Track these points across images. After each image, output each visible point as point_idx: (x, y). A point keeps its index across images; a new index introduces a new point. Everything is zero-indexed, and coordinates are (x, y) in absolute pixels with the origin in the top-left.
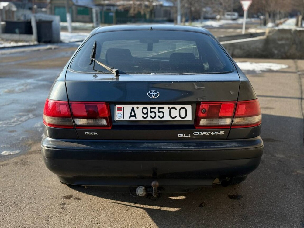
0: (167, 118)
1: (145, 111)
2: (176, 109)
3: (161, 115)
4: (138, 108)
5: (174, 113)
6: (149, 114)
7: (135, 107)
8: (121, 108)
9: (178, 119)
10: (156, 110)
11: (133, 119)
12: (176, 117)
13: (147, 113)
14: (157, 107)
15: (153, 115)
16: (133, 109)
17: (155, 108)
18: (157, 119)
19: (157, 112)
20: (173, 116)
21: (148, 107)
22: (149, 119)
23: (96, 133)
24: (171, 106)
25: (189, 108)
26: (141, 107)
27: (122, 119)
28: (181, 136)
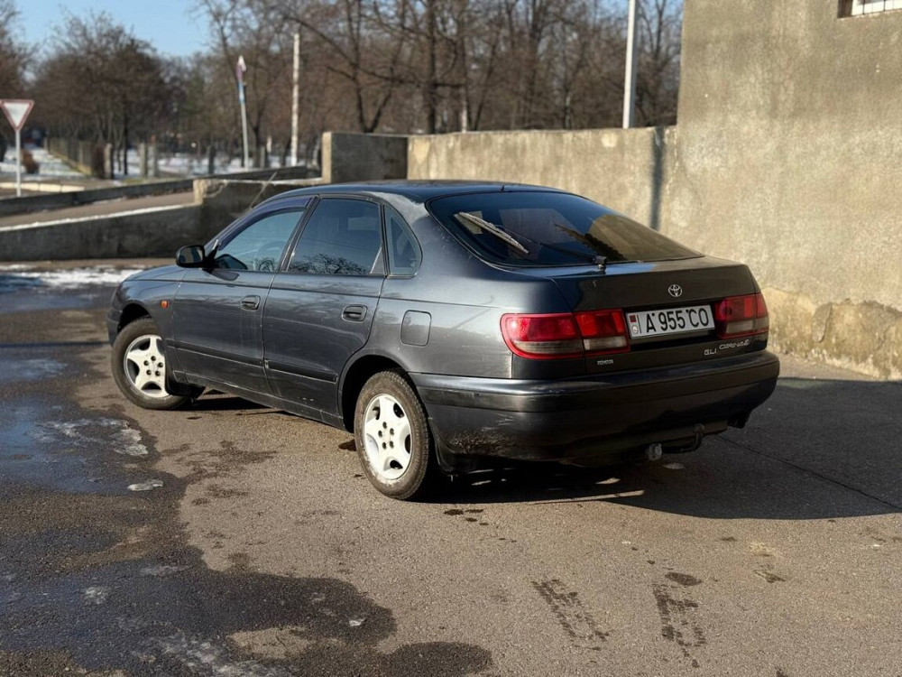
0: (689, 328)
4: (653, 315)
6: (669, 323)
7: (650, 313)
8: (634, 316)
11: (652, 332)
13: (665, 323)
14: (674, 310)
15: (672, 323)
17: (672, 313)
18: (678, 329)
19: (675, 319)
21: (665, 312)
22: (669, 330)
23: (612, 361)
24: (689, 309)
26: (657, 313)
27: (639, 335)
28: (707, 352)
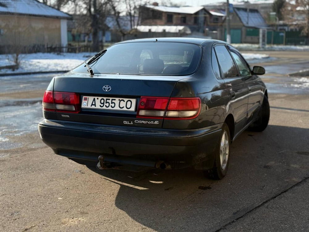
1: (102, 101)
2: (124, 101)
3: (113, 105)
4: (98, 99)
5: (123, 104)
6: (105, 104)
7: (96, 98)
8: (87, 98)
9: (125, 109)
10: (110, 101)
11: (93, 107)
12: (123, 107)
13: (103, 103)
14: (111, 98)
15: (107, 105)
16: (94, 99)
17: (109, 99)
18: (110, 108)
19: (110, 103)
20: (121, 106)
21: (105, 98)
22: (104, 108)
23: (68, 116)
24: (121, 99)
25: (134, 101)
26: (100, 98)
27: (86, 107)
28: (126, 122)
